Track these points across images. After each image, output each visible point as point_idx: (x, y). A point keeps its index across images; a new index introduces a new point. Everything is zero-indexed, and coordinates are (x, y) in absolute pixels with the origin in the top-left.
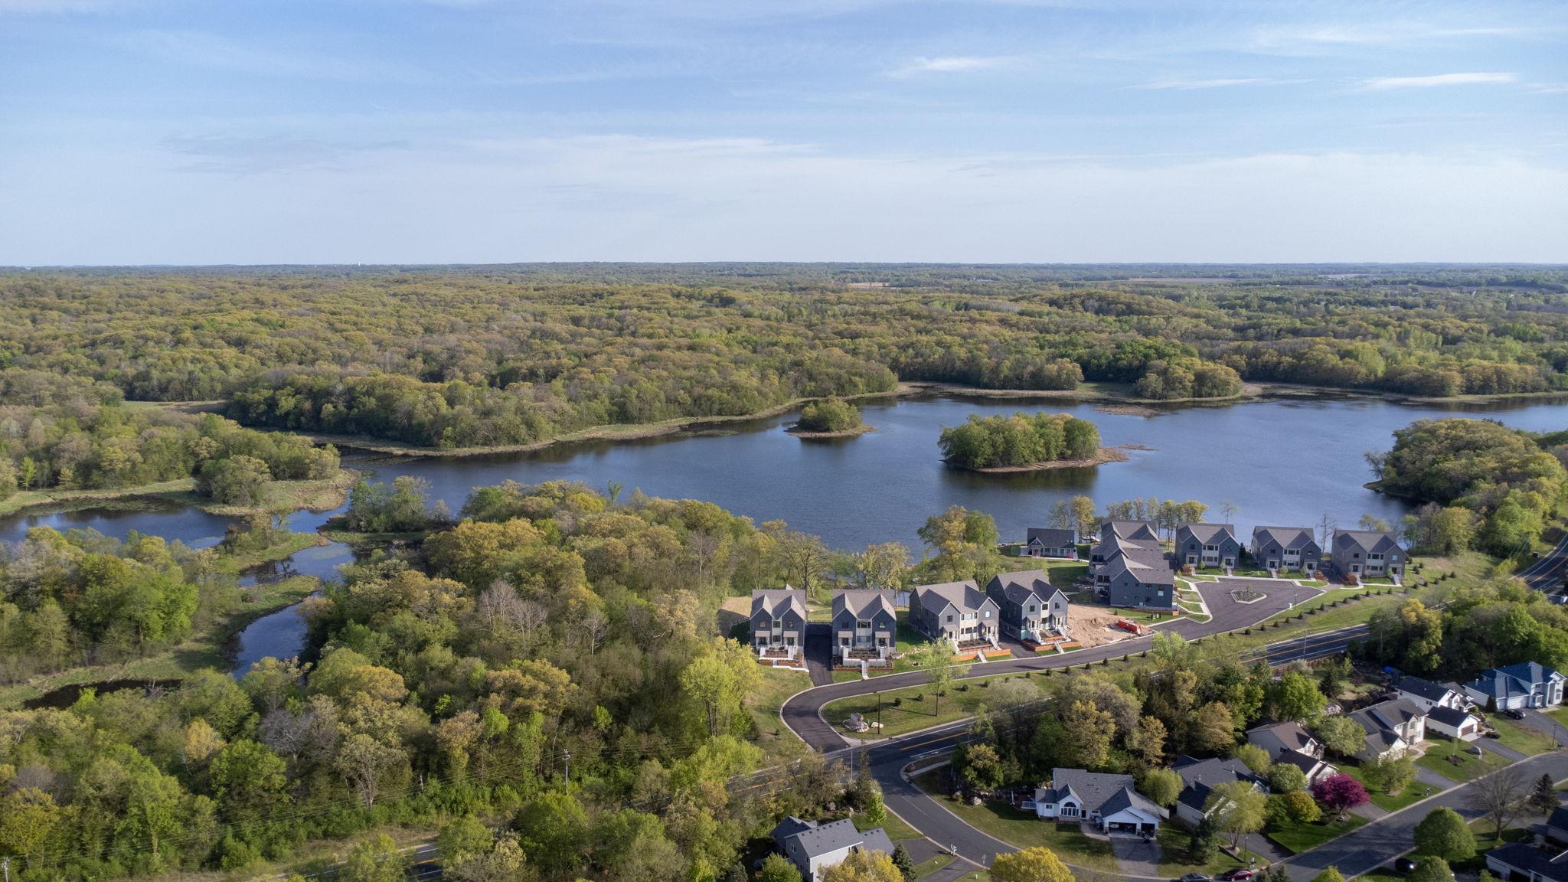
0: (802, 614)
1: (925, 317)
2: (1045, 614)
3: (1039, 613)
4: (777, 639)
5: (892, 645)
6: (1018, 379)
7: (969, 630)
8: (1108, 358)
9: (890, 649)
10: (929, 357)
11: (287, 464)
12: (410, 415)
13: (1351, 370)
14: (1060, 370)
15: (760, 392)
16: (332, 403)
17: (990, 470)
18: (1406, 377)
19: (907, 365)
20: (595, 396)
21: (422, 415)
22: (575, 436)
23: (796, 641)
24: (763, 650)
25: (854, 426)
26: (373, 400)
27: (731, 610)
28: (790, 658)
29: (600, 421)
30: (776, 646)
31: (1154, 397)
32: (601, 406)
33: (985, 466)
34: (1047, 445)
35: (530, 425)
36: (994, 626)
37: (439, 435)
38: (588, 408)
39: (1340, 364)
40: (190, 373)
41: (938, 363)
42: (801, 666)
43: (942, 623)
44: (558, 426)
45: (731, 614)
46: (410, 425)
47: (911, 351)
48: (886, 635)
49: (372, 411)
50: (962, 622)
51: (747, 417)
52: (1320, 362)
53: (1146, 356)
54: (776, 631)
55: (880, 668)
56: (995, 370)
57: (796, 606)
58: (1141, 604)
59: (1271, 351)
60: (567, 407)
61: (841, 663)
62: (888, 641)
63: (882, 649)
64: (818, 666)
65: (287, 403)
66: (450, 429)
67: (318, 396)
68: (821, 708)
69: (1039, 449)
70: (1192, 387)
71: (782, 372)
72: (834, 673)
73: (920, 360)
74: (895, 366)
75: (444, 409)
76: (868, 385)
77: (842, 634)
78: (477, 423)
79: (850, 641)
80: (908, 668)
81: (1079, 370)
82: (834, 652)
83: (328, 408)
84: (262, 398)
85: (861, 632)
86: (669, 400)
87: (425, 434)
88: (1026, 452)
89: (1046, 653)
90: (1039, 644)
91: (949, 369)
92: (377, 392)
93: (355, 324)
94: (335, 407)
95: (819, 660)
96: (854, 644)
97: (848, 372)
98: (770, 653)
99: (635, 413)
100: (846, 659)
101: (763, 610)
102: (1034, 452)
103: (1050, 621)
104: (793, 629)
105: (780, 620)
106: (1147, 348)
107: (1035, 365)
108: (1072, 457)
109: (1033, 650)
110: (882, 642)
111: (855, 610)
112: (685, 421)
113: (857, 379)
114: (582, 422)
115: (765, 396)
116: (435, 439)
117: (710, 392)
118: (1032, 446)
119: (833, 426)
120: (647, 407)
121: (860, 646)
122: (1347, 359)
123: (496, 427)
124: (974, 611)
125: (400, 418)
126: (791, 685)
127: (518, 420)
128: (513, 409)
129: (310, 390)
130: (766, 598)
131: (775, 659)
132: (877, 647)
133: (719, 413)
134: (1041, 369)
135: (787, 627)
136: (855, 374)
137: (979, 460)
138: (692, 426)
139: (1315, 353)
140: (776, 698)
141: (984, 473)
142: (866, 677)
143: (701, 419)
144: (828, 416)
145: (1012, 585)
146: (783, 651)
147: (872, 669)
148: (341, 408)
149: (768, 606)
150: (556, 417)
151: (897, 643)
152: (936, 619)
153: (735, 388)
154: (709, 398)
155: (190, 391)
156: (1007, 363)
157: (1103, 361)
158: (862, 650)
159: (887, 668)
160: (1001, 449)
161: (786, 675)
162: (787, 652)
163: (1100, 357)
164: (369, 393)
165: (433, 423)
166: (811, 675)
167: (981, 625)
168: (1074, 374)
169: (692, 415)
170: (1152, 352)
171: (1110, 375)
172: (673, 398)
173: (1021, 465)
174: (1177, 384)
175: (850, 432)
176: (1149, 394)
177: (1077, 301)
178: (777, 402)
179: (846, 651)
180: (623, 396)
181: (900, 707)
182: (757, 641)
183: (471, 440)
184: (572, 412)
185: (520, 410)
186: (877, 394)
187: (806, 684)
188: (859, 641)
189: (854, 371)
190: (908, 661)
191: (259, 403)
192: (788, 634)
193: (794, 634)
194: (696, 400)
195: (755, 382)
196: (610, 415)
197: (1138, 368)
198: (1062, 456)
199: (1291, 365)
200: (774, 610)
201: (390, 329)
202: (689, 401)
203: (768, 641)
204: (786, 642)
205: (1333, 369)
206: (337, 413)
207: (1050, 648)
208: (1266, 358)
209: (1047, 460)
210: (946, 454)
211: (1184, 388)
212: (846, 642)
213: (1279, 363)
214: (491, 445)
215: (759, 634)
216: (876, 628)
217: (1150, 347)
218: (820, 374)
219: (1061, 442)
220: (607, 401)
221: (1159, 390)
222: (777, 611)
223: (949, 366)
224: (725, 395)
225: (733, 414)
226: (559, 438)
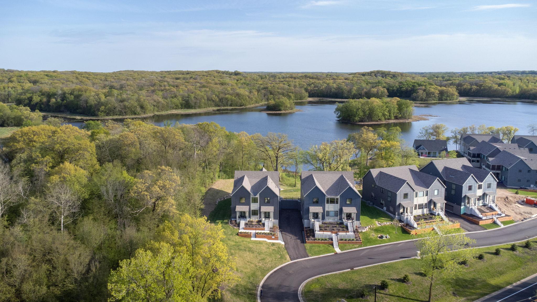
0: (276, 191)
1: (315, 78)
2: (480, 193)
3: (475, 191)
4: (255, 213)
5: (358, 219)
6: (360, 95)
7: (421, 207)
8: (397, 87)
9: (356, 223)
10: (320, 87)
11: (14, 118)
12: (86, 102)
13: (505, 90)
14: (377, 91)
15: (249, 97)
16: (55, 98)
17: (362, 123)
18: (531, 92)
19: (311, 90)
20: (176, 96)
21: (92, 101)
22: (164, 113)
23: (272, 215)
24: (243, 223)
25: (292, 109)
26: (72, 96)
27: (219, 188)
28: (267, 231)
29: (177, 107)
30: (254, 219)
31: (422, 100)
32: (178, 101)
33: (359, 121)
34: (389, 112)
35: (142, 107)
36: (441, 203)
37: (98, 110)
38: (171, 101)
39: (499, 88)
40: (9, 92)
41: (324, 90)
42: (277, 238)
43: (400, 200)
44: (156, 108)
45: (218, 192)
46: (87, 107)
47: (312, 85)
48: (353, 210)
49: (72, 101)
50: (415, 199)
51: (243, 107)
52: (490, 88)
53: (413, 86)
54: (254, 206)
55: (350, 241)
56: (350, 91)
57: (271, 184)
58: (532, 186)
59: (467, 84)
60: (161, 100)
61: (314, 236)
62: (354, 216)
63: (349, 223)
64: (291, 238)
65: (36, 99)
66: (103, 107)
67: (50, 96)
68: (301, 288)
69: (386, 113)
70: (438, 96)
71: (258, 91)
72: (307, 246)
73: (316, 88)
74: (306, 90)
75: (103, 98)
76: (295, 97)
77: (313, 209)
78: (116, 105)
79: (320, 216)
80: (374, 242)
81: (386, 91)
82: (305, 225)
83: (53, 100)
84: (26, 97)
85: (330, 207)
86: (208, 99)
87: (92, 110)
88: (380, 114)
89: (488, 226)
90: (480, 219)
91: (329, 92)
92: (75, 93)
93: (87, 78)
94: (56, 100)
95: (291, 232)
96: (323, 218)
97: (287, 92)
98: (248, 225)
99: (193, 104)
100: (318, 233)
101: (243, 187)
102: (384, 115)
103: (483, 199)
104: (268, 203)
105: (258, 196)
106: (413, 83)
107: (367, 89)
108: (401, 118)
109: (477, 224)
110: (349, 216)
111: (323, 188)
112: (215, 108)
113: (291, 94)
114: (167, 107)
115: (251, 99)
116: (96, 112)
117: (227, 96)
118: (382, 111)
119: (282, 108)
120: (198, 101)
121: (329, 220)
122: (502, 86)
123: (125, 107)
124: (425, 190)
125: (82, 103)
126: (268, 259)
127: (136, 104)
128: (135, 99)
129: (49, 94)
130: (246, 178)
131: (253, 232)
132: (345, 221)
133: (231, 105)
134: (369, 91)
135: (263, 203)
136: (290, 92)
137: (357, 119)
138: (218, 110)
139: (487, 84)
140: (254, 274)
141: (358, 124)
142: (338, 250)
143: (222, 108)
144: (280, 103)
145: (446, 169)
146: (260, 224)
147: (342, 242)
148: (59, 100)
149: (247, 184)
150: (155, 104)
151: (361, 217)
152: (394, 196)
153: (238, 95)
154: (226, 99)
155: (8, 99)
156: (355, 88)
157: (395, 88)
158: (330, 224)
159: (356, 241)
160: (367, 112)
161: (264, 248)
162: (264, 225)
163: (393, 87)
164: (71, 94)
165: (96, 105)
166: (286, 248)
167: (430, 202)
168: (384, 92)
169: (219, 106)
170: (415, 84)
171: (398, 94)
172: (210, 98)
173: (377, 121)
174: (432, 95)
175: (290, 111)
176: (419, 99)
177: (373, 74)
178: (256, 102)
179: (317, 224)
180: (188, 97)
181: (387, 291)
182: (238, 215)
183: (114, 113)
184: (163, 102)
185: (138, 100)
186: (299, 101)
187: (282, 257)
188: (328, 215)
189: (289, 91)
190: (374, 235)
191: (25, 99)
192: (265, 209)
193: (270, 209)
194: (221, 100)
195: (247, 93)
196: (182, 105)
197: (411, 91)
198: (396, 118)
199: (477, 90)
200: (253, 188)
201: (101, 80)
202: (217, 100)
203: (247, 215)
204: (263, 216)
205: (496, 91)
206: (57, 103)
207: (490, 222)
208: (465, 87)
209: (389, 119)
210: (338, 117)
211: (435, 97)
212: (316, 216)
213: (471, 89)
214: (123, 115)
215: (239, 208)
216: (344, 204)
217: (415, 83)
218: (275, 92)
219: (396, 111)
220: (180, 99)
221: (424, 98)
222: (255, 188)
223: (329, 90)
224: (233, 97)
225: (237, 106)
226: (157, 113)
